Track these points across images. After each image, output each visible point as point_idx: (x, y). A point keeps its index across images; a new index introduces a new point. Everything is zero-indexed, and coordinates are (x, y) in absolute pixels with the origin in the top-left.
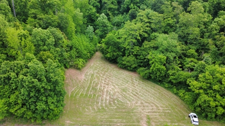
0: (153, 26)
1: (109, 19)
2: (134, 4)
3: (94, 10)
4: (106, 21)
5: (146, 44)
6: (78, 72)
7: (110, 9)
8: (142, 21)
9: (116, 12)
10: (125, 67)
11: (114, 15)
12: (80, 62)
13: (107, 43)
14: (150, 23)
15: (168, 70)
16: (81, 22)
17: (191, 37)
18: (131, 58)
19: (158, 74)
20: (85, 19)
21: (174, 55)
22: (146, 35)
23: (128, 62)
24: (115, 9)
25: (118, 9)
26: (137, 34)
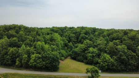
0: (88, 45)
1: (73, 45)
2: (83, 39)
3: (67, 42)
4: (72, 45)
5: (86, 52)
6: (62, 61)
7: (74, 41)
8: (85, 44)
9: (76, 42)
10: (79, 61)
11: (75, 43)
12: (63, 58)
13: (72, 52)
14: (87, 45)
15: (93, 59)
16: (63, 45)
17: (102, 48)
18: (81, 57)
19: (90, 60)
20: (64, 45)
21: (95, 54)
22: (86, 49)
23: (80, 58)
24: (75, 41)
25: (77, 41)
26: (83, 48)
